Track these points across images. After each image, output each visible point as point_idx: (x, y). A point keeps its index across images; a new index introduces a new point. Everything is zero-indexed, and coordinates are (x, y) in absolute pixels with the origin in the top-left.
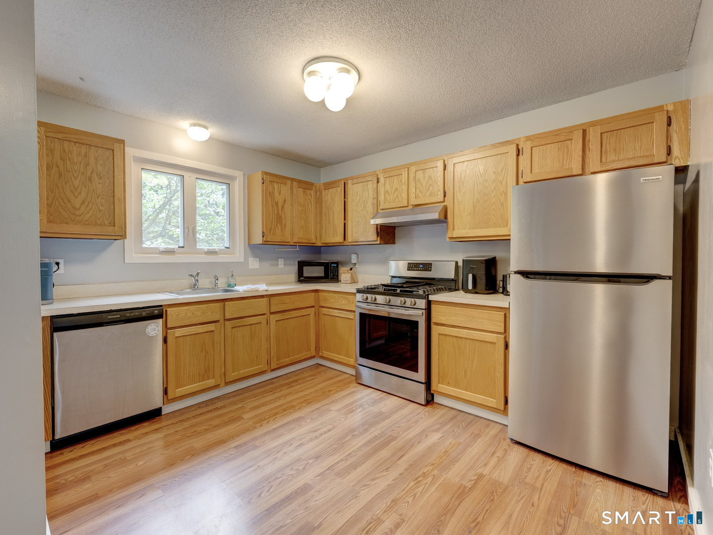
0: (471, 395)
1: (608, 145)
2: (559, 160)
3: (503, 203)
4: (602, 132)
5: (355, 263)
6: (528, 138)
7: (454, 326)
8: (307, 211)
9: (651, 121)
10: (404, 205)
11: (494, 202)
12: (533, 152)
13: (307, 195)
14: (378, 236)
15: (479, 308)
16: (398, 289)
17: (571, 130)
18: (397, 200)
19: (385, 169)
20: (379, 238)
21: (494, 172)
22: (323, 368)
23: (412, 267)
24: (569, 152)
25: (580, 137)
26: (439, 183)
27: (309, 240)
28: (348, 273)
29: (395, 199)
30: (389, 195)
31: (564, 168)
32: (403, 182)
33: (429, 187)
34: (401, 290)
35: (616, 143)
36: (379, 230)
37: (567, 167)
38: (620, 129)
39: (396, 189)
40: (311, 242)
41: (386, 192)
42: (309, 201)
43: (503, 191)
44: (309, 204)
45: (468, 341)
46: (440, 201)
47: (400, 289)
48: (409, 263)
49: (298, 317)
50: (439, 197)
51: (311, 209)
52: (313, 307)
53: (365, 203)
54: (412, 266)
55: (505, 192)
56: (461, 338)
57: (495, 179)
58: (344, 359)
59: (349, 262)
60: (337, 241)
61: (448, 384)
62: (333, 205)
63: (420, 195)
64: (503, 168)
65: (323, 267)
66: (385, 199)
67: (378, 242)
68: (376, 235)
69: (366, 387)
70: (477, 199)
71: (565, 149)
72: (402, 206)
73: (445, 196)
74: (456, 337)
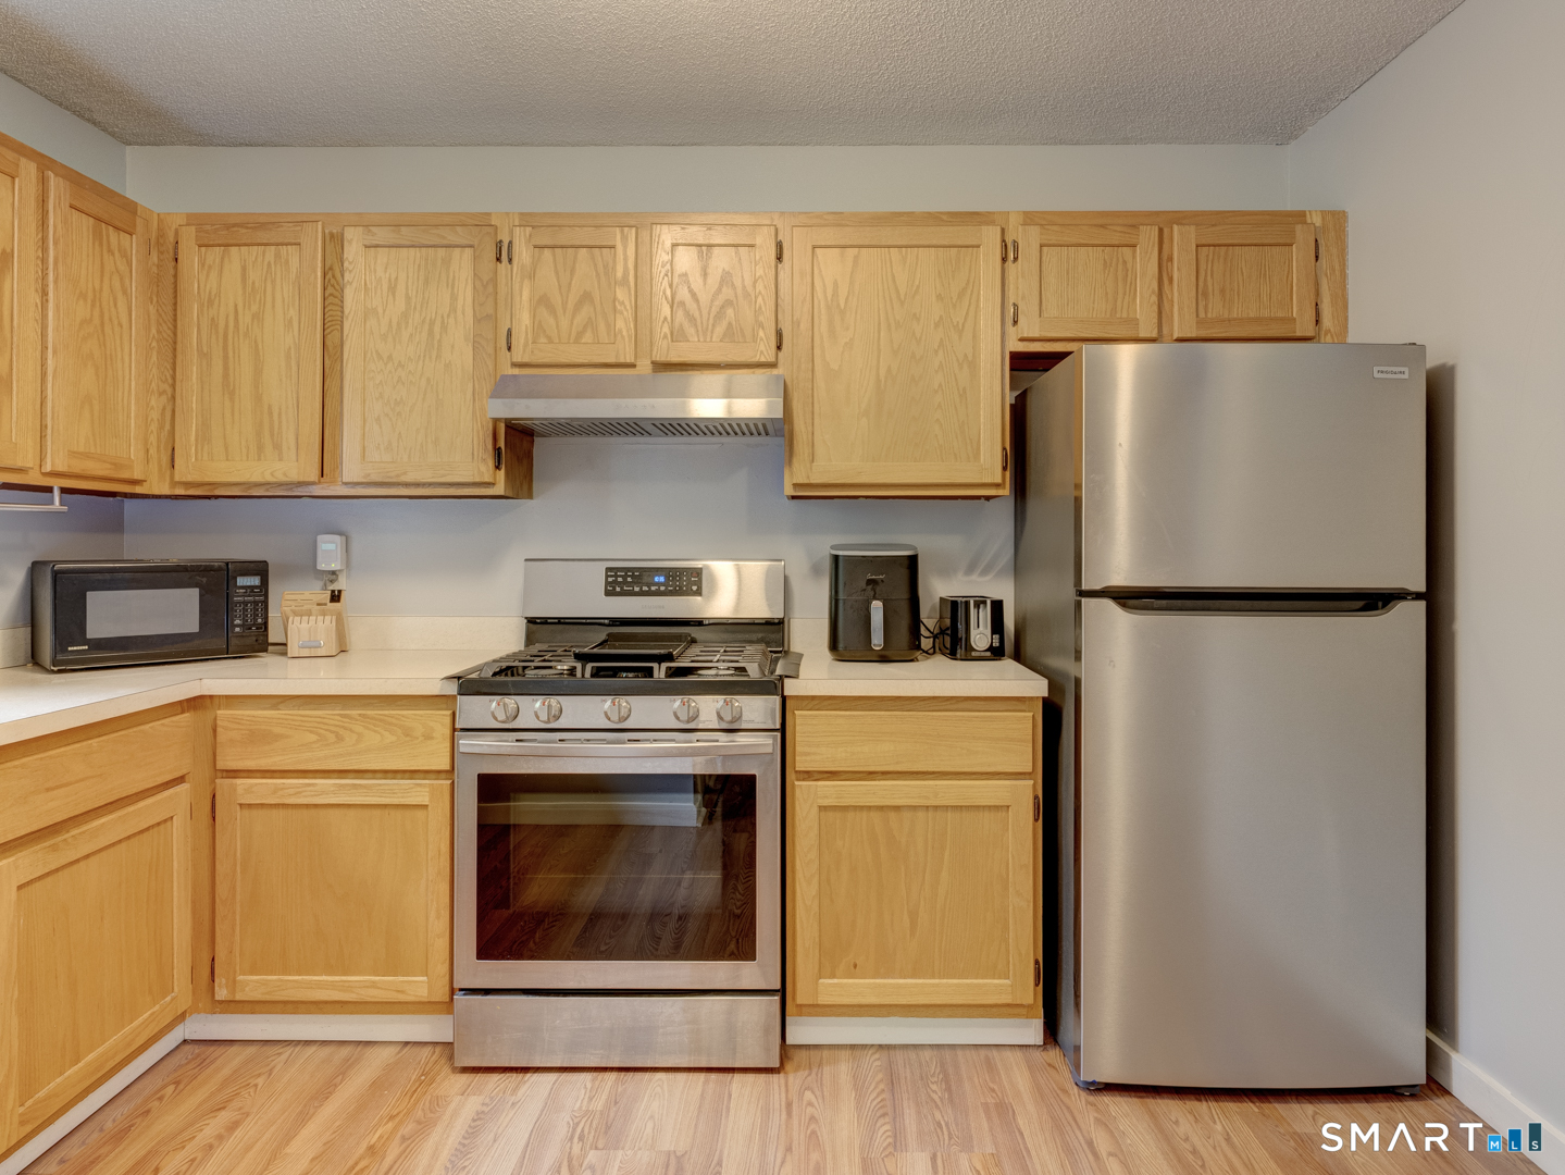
0: (933, 985)
1: (1209, 277)
2: (1107, 294)
3: (964, 389)
4: (1199, 243)
5: (334, 573)
6: (1030, 218)
7: (871, 775)
8: (108, 329)
9: (1288, 241)
10: (622, 360)
11: (940, 385)
12: (1044, 258)
13: (110, 251)
14: (498, 467)
15: (955, 707)
16: (655, 665)
17: (1133, 221)
18: (588, 337)
19: (530, 214)
20: (502, 474)
21: (939, 297)
22: (237, 1056)
23: (625, 582)
24: (1129, 279)
25: (1153, 246)
26: (760, 300)
27: (117, 466)
28: (324, 614)
29: (580, 334)
30: (553, 311)
31: (1118, 316)
32: (619, 274)
33: (723, 307)
34: (668, 668)
35: (1224, 276)
36: (502, 444)
37: (1125, 315)
38: (1233, 245)
39: (586, 297)
40: (125, 475)
41: (542, 301)
42: (117, 284)
43: (966, 355)
44: (120, 295)
45: (921, 814)
46: (763, 359)
47: (664, 665)
48: (608, 569)
49: (120, 841)
50: (762, 347)
51: (124, 321)
52: (181, 780)
53: (437, 329)
54: (623, 580)
55: (970, 359)
56: (897, 808)
57: (941, 317)
58: (374, 985)
59: (308, 567)
60: (281, 478)
61: (854, 970)
62: (258, 317)
63: (690, 331)
64: (964, 289)
65: (195, 592)
66: (538, 329)
67: (500, 489)
68: (491, 463)
69: (514, 1076)
70: (889, 370)
71: (1120, 267)
72: (611, 360)
73: (779, 348)
74: (881, 808)
